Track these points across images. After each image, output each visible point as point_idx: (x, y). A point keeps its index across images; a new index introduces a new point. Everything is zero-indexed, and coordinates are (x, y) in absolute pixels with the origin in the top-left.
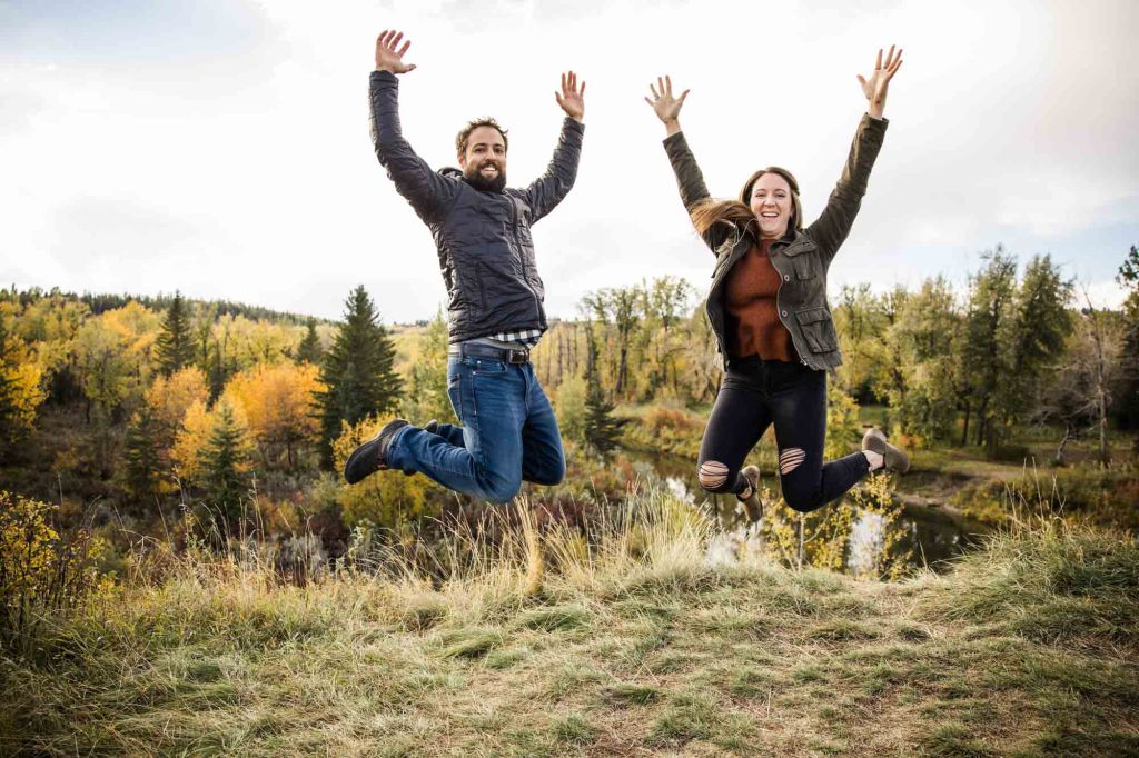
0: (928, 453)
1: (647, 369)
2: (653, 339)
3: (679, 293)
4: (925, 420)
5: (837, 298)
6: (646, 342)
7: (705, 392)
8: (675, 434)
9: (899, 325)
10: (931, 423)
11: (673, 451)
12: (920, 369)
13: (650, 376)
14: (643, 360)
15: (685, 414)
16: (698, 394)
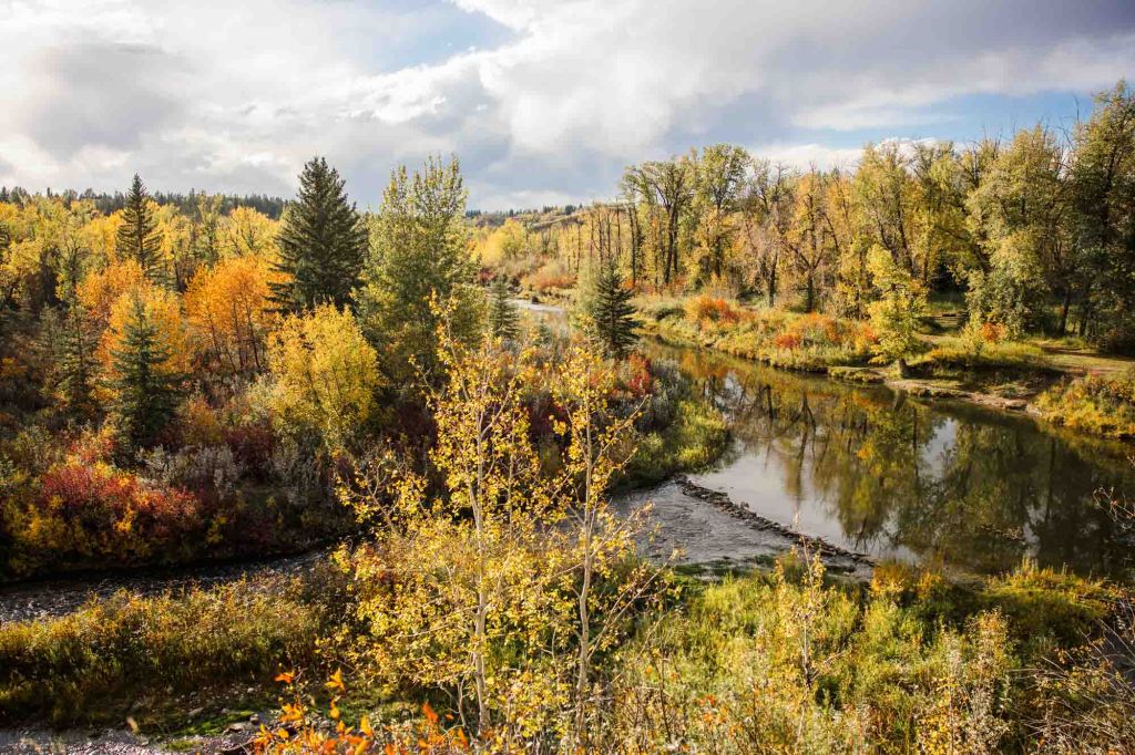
0: (1014, 345)
1: (697, 254)
2: (702, 219)
3: (734, 166)
4: (1013, 305)
5: (911, 161)
6: (694, 224)
7: (757, 279)
8: (718, 326)
9: (984, 190)
10: (1019, 307)
11: (716, 346)
12: (1006, 243)
13: (701, 262)
14: (693, 244)
15: (733, 305)
16: (750, 280)
